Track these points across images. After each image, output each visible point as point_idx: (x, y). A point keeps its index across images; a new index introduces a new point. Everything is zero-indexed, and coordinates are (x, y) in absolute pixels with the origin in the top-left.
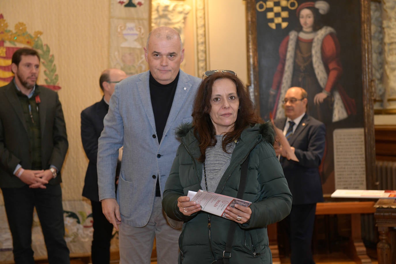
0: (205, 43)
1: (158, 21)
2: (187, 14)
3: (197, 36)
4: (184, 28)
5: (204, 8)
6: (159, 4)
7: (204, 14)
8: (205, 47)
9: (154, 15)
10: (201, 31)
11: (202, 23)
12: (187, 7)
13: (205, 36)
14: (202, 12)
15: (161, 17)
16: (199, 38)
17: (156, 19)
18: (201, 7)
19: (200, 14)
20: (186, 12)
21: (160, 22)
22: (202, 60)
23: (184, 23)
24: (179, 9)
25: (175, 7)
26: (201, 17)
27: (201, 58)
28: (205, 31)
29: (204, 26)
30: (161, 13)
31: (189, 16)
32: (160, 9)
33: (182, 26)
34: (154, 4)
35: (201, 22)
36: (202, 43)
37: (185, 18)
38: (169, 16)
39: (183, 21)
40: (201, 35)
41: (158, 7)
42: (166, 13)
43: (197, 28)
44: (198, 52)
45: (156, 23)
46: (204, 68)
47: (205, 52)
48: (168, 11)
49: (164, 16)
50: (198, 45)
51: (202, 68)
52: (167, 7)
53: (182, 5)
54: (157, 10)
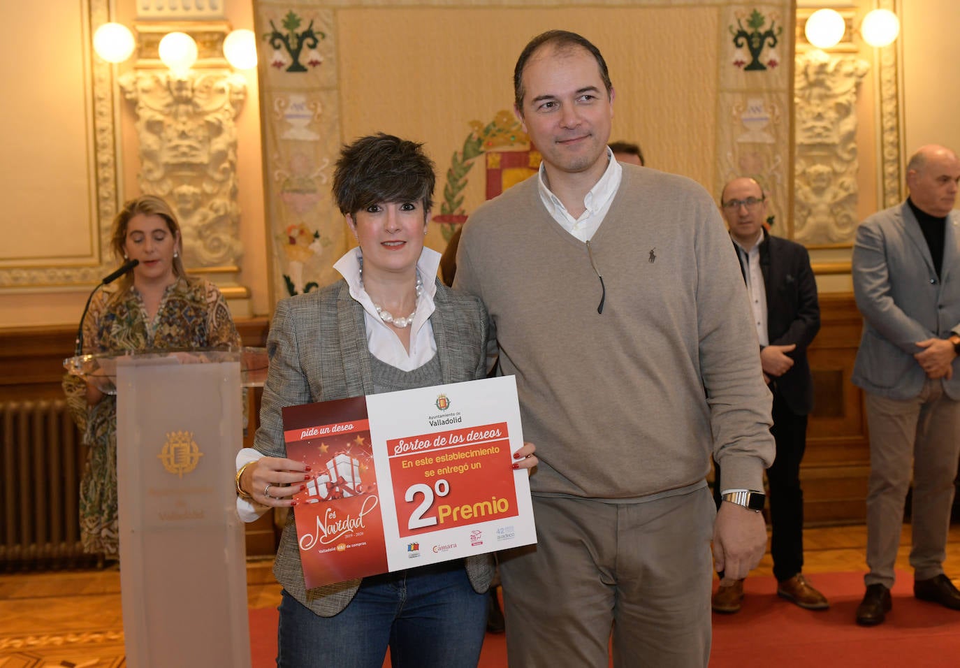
0: (896, 128)
1: (807, 92)
2: (862, 76)
3: (882, 116)
4: (856, 102)
5: (896, 64)
6: (808, 61)
7: (896, 74)
8: (898, 137)
9: (799, 83)
10: (889, 107)
11: (892, 91)
12: (863, 65)
13: (897, 114)
14: (893, 71)
15: (811, 85)
16: (885, 120)
17: (802, 89)
18: (891, 62)
19: (888, 75)
20: (860, 73)
21: (810, 95)
22: (893, 161)
23: (857, 93)
24: (848, 68)
25: (839, 65)
26: (889, 81)
27: (887, 157)
28: (897, 107)
29: (896, 96)
30: (812, 77)
31: (865, 80)
32: (811, 71)
33: (853, 99)
34: (800, 62)
35: (889, 91)
36: (892, 129)
37: (858, 85)
38: (828, 83)
39: (854, 90)
40: (890, 113)
41: (807, 67)
42: (822, 77)
43: (882, 102)
44: (883, 146)
45: (802, 97)
46: (896, 174)
47: (898, 146)
48: (826, 73)
49: (819, 83)
50: (883, 131)
51: (891, 175)
52: (822, 68)
53: (853, 61)
54: (806, 73)
